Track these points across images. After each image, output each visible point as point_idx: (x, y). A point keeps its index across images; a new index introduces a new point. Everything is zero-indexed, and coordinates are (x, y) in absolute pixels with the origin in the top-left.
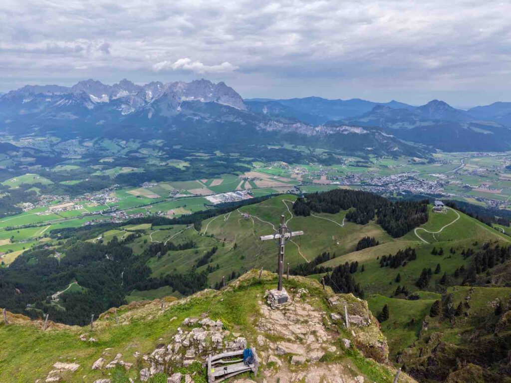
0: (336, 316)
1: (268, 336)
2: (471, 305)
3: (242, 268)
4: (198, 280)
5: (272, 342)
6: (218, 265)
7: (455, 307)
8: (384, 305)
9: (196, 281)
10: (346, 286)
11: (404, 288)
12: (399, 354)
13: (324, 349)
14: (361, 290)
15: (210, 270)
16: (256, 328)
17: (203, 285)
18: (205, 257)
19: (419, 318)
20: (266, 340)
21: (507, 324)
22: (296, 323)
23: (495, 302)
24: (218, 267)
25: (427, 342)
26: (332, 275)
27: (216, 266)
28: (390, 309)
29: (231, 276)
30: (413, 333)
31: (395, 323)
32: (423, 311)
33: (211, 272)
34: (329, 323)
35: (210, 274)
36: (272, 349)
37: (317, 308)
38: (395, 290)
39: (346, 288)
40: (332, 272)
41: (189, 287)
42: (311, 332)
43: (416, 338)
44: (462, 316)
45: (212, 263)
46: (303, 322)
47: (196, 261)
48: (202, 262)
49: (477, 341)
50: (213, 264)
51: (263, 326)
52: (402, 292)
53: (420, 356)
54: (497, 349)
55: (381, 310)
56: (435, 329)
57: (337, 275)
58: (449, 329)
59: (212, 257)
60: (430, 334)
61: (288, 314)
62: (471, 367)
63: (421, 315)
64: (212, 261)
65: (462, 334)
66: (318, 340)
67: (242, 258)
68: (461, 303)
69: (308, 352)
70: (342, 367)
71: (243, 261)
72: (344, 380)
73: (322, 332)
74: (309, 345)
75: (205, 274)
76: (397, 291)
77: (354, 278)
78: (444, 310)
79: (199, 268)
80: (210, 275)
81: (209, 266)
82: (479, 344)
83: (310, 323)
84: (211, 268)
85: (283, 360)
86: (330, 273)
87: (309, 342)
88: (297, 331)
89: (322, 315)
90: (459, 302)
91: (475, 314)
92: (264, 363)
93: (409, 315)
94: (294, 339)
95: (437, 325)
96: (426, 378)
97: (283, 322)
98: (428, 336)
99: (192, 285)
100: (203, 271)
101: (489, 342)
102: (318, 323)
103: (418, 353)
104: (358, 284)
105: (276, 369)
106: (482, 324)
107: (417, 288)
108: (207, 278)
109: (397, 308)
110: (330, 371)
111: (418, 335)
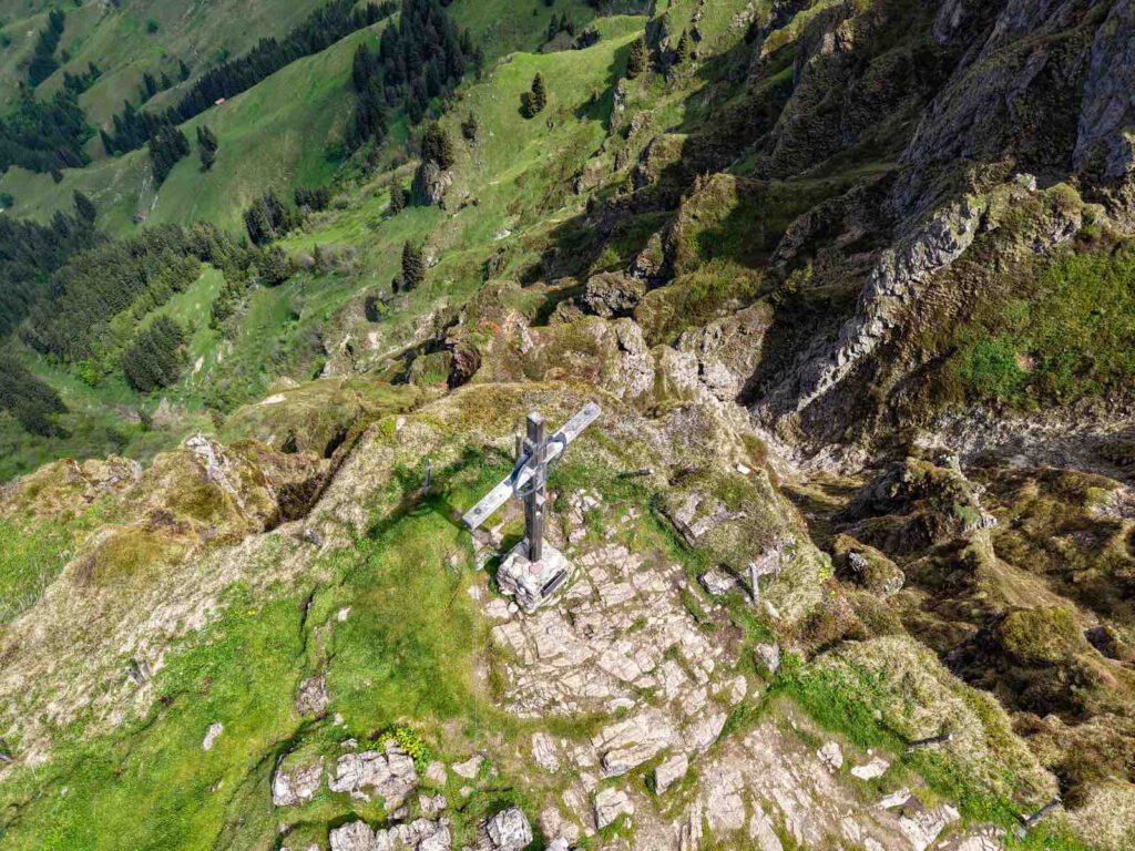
0: (721, 584)
1: (558, 728)
2: (703, 33)
3: (164, 56)
4: (59, 121)
5: (578, 741)
6: (92, 68)
7: (674, 46)
8: (533, 77)
9: (54, 127)
10: (441, 44)
11: (564, 19)
12: (578, 175)
13: (720, 701)
14: (474, 46)
15: (77, 85)
16: (509, 708)
17: (78, 132)
18: (39, 50)
19: (606, 86)
20: (559, 747)
21: (769, 62)
22: (614, 640)
23: (746, 13)
24: (95, 72)
25: (625, 136)
26: (402, 21)
27: (87, 71)
28: (545, 83)
29: (144, 87)
30: (597, 124)
31: (560, 112)
32: (610, 68)
33: (81, 90)
34: (707, 610)
35: (82, 95)
36: (587, 770)
37: (648, 554)
38: (547, 30)
39: (440, 49)
40: (399, 13)
41: (42, 148)
42: (665, 653)
43: (604, 133)
44: (686, 61)
45: (70, 63)
46: (631, 629)
47: (19, 68)
48: (40, 67)
49: (718, 114)
50: (77, 66)
51: (530, 696)
52: (562, 28)
53: (616, 169)
54: (751, 121)
55: (529, 90)
56: (638, 104)
57: (412, 21)
58: (664, 98)
59: (61, 46)
60: (629, 119)
61: (582, 622)
62: (717, 181)
63: (607, 81)
64: (66, 57)
65: (687, 101)
66: (693, 677)
67: (153, 28)
68: (684, 33)
69: (682, 727)
70: (777, 731)
71: (158, 38)
72: (795, 773)
73: (693, 642)
74: (676, 704)
75: (68, 98)
76: (551, 30)
77: (454, 22)
78: (651, 58)
79: (41, 86)
80: (83, 100)
81: (66, 75)
82: (722, 119)
83: (651, 621)
84: (77, 77)
85: (628, 788)
86: (396, 17)
87: (672, 692)
88: (631, 671)
89: (674, 581)
90: (681, 33)
91: (710, 51)
92: (590, 832)
93: (587, 86)
94: (633, 703)
95: (643, 94)
96: (635, 213)
97: (580, 655)
98: (626, 124)
99: (48, 140)
100: (58, 94)
101: (739, 111)
102: (674, 613)
103: (611, 163)
104: (467, 34)
105: (628, 834)
106: (722, 70)
107: (591, 10)
108: (79, 110)
109: (559, 75)
110: (751, 756)
111: (607, 126)
